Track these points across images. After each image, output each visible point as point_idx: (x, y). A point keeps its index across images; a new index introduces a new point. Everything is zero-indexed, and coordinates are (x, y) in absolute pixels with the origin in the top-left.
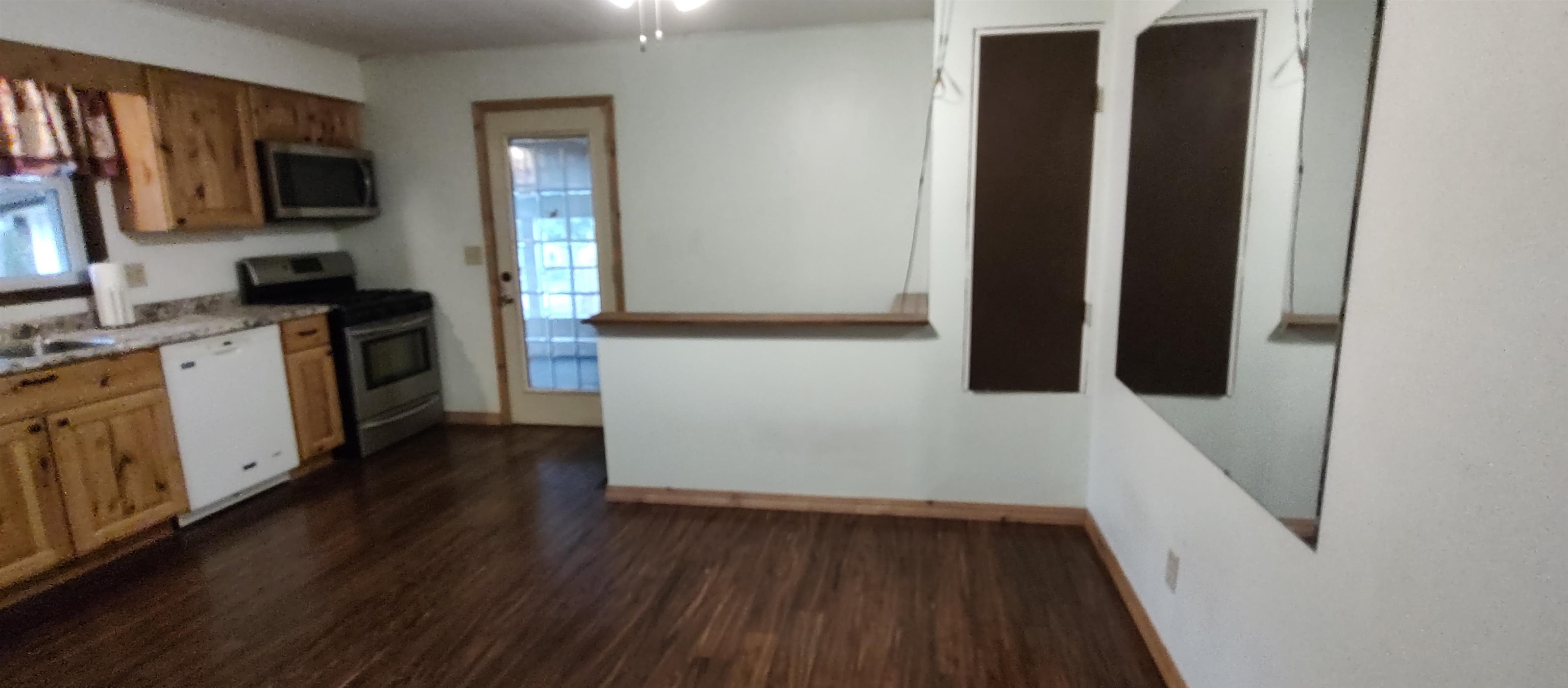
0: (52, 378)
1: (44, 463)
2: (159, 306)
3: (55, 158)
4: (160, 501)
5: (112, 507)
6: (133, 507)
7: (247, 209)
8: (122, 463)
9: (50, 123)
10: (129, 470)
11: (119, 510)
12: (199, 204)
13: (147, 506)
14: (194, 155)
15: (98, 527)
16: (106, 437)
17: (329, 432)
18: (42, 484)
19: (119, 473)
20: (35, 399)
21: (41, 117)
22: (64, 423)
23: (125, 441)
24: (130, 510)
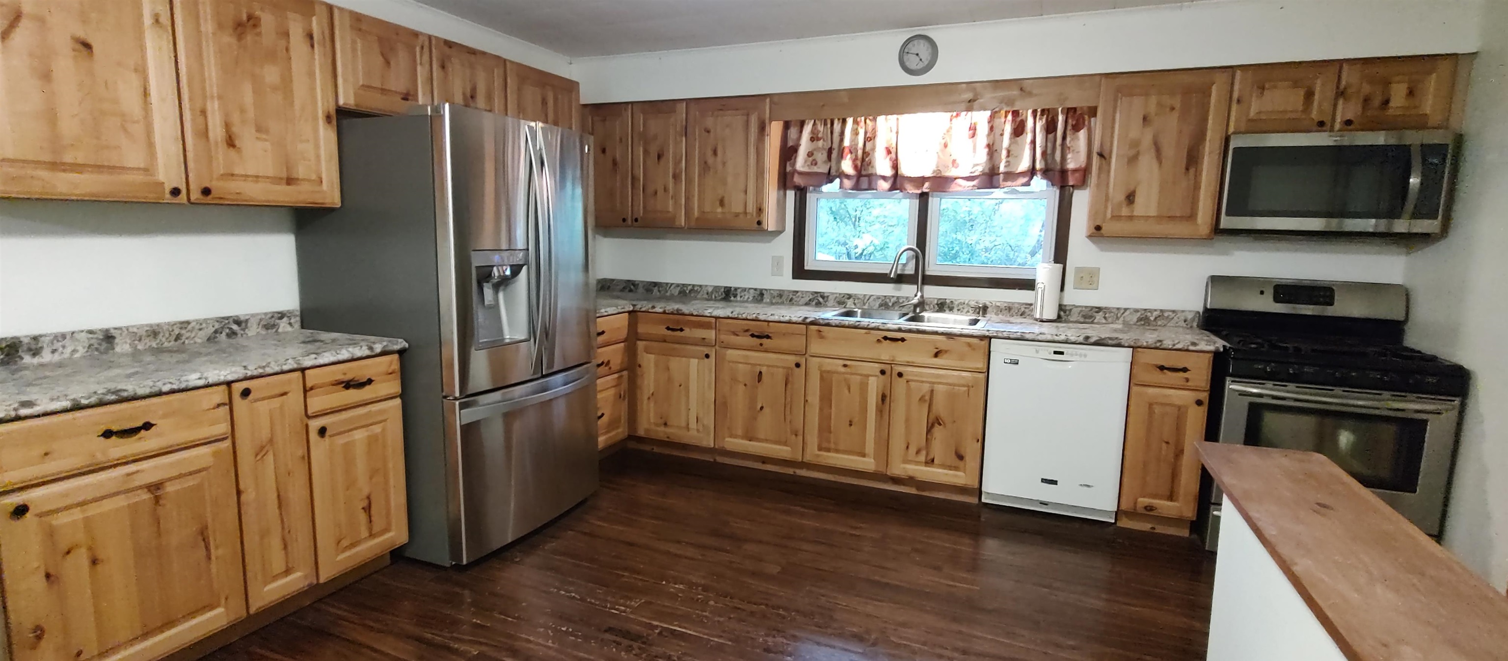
0: (903, 340)
1: (884, 397)
2: (1099, 309)
3: (1028, 171)
4: (956, 468)
5: (918, 452)
6: (933, 460)
7: (1191, 217)
8: (934, 423)
9: (1034, 142)
10: (937, 429)
11: (922, 458)
12: (1125, 212)
13: (943, 466)
14: (1133, 160)
15: (906, 461)
16: (927, 398)
17: (1171, 497)
18: (880, 411)
19: (929, 431)
20: (886, 352)
21: (1029, 137)
22: (900, 375)
23: (940, 407)
24: (930, 462)
